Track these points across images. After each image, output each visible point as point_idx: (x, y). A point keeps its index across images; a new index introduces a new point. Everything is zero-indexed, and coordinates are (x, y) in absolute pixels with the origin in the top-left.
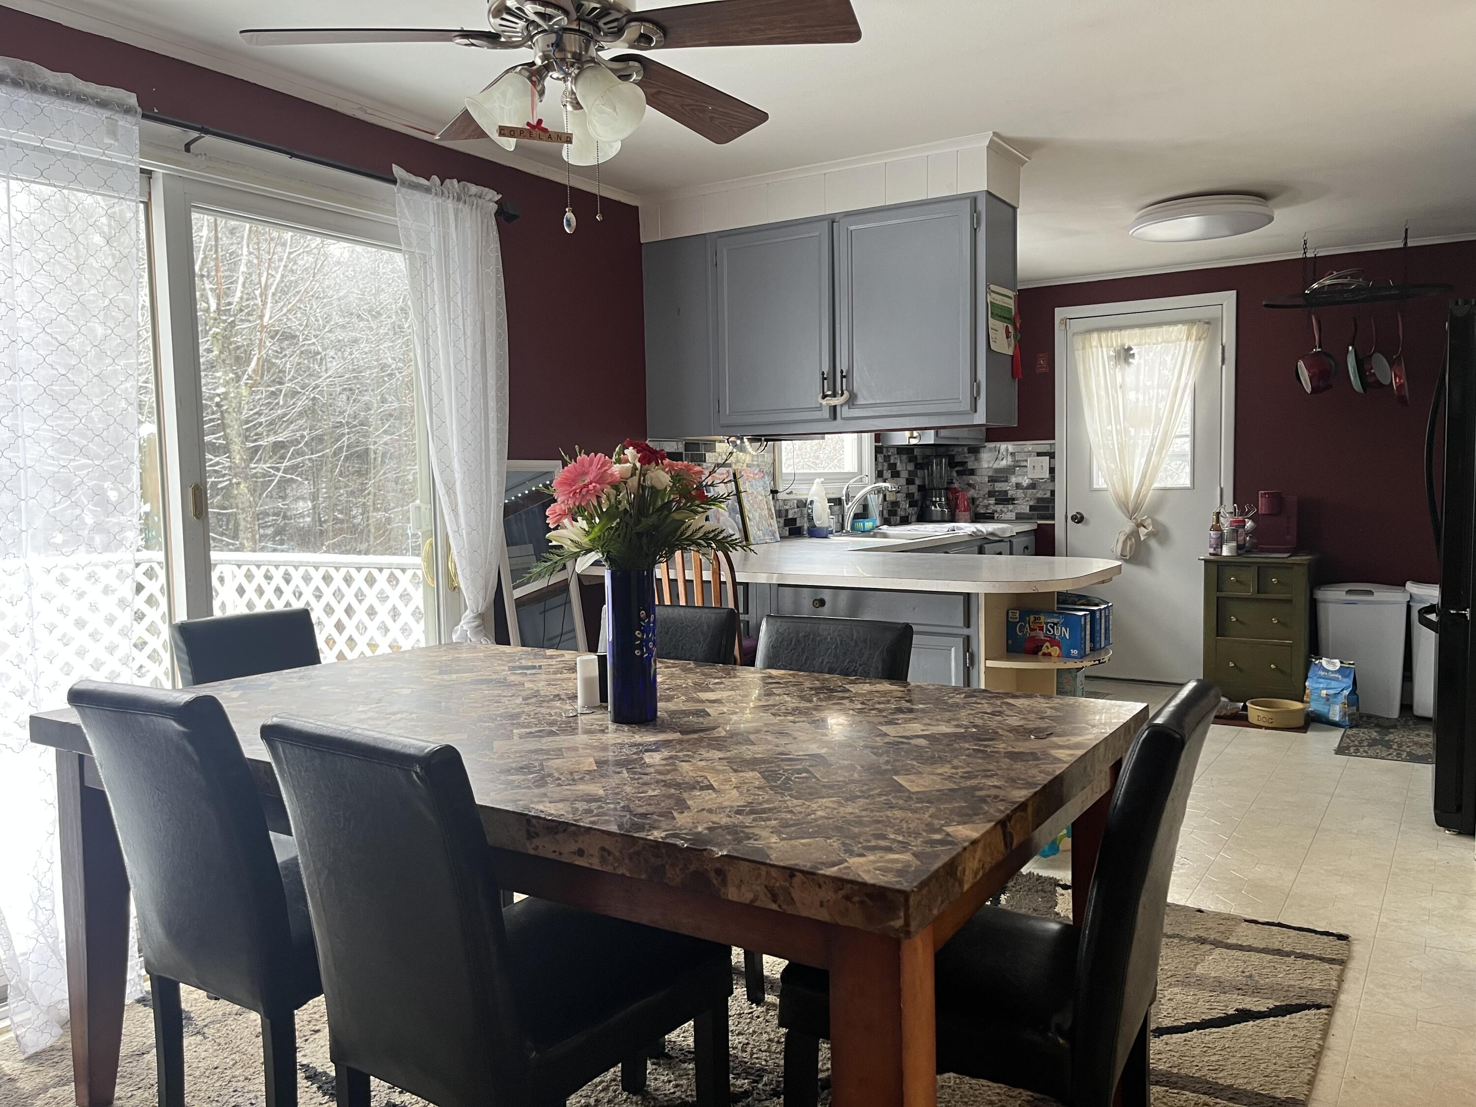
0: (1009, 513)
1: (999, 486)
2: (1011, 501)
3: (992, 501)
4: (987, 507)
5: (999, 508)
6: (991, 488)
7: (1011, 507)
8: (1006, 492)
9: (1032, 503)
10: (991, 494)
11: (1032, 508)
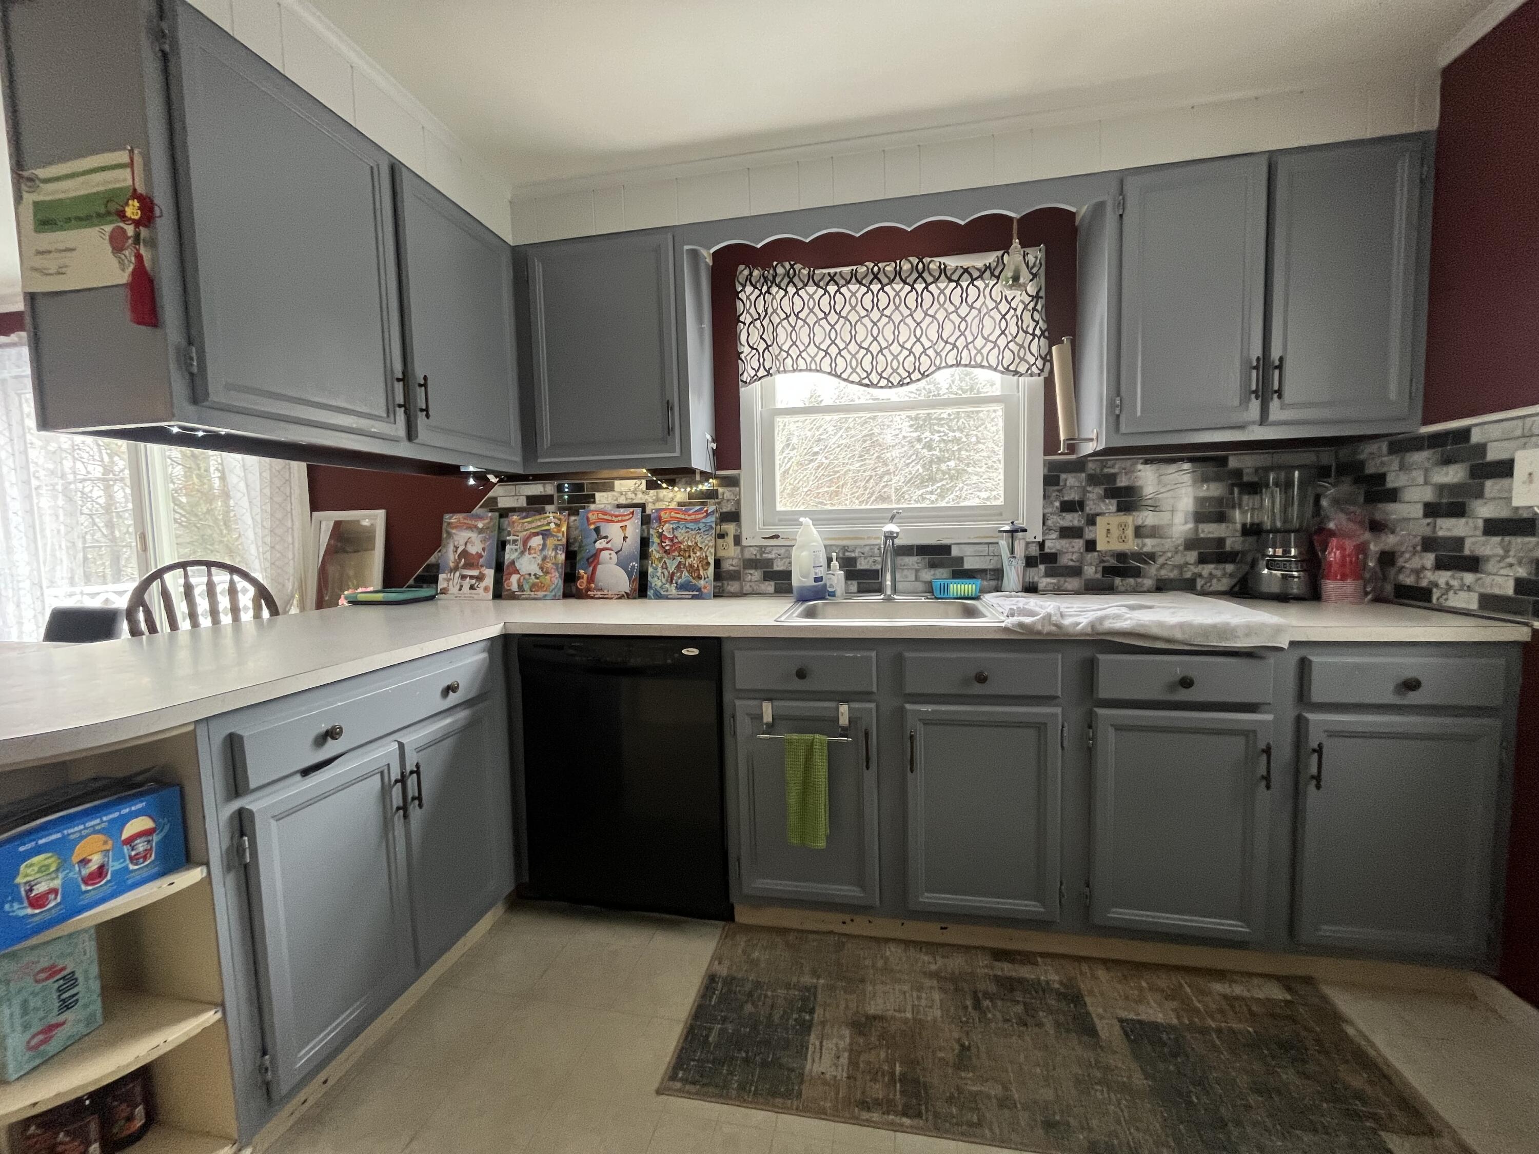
0: (1463, 595)
1: (1448, 527)
2: (1473, 564)
3: (1429, 559)
4: (1418, 572)
5: (1443, 577)
6: (1428, 531)
7: (1469, 578)
8: (1459, 542)
9: (1522, 572)
10: (1429, 544)
11: (1520, 584)
